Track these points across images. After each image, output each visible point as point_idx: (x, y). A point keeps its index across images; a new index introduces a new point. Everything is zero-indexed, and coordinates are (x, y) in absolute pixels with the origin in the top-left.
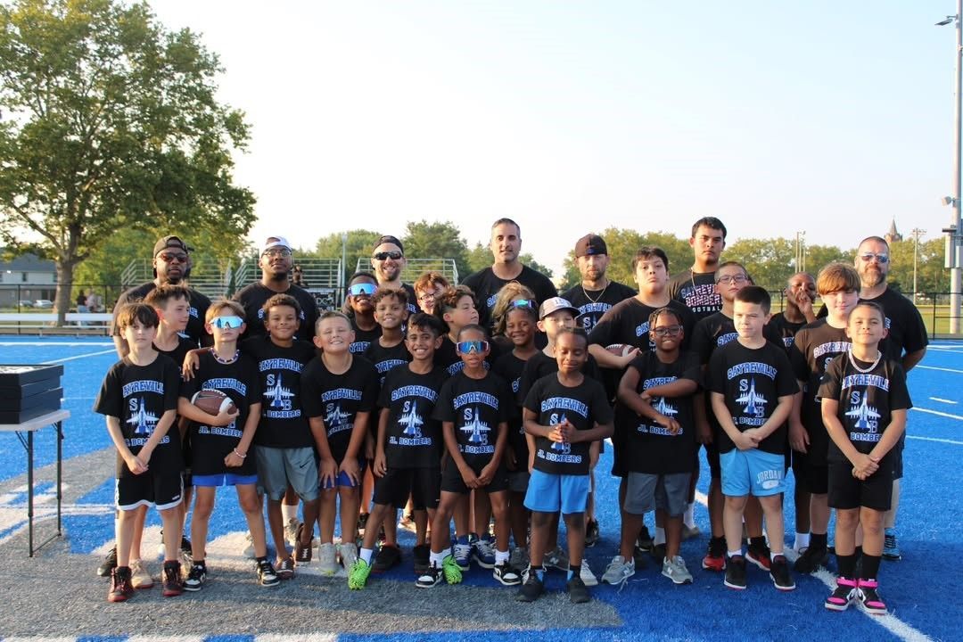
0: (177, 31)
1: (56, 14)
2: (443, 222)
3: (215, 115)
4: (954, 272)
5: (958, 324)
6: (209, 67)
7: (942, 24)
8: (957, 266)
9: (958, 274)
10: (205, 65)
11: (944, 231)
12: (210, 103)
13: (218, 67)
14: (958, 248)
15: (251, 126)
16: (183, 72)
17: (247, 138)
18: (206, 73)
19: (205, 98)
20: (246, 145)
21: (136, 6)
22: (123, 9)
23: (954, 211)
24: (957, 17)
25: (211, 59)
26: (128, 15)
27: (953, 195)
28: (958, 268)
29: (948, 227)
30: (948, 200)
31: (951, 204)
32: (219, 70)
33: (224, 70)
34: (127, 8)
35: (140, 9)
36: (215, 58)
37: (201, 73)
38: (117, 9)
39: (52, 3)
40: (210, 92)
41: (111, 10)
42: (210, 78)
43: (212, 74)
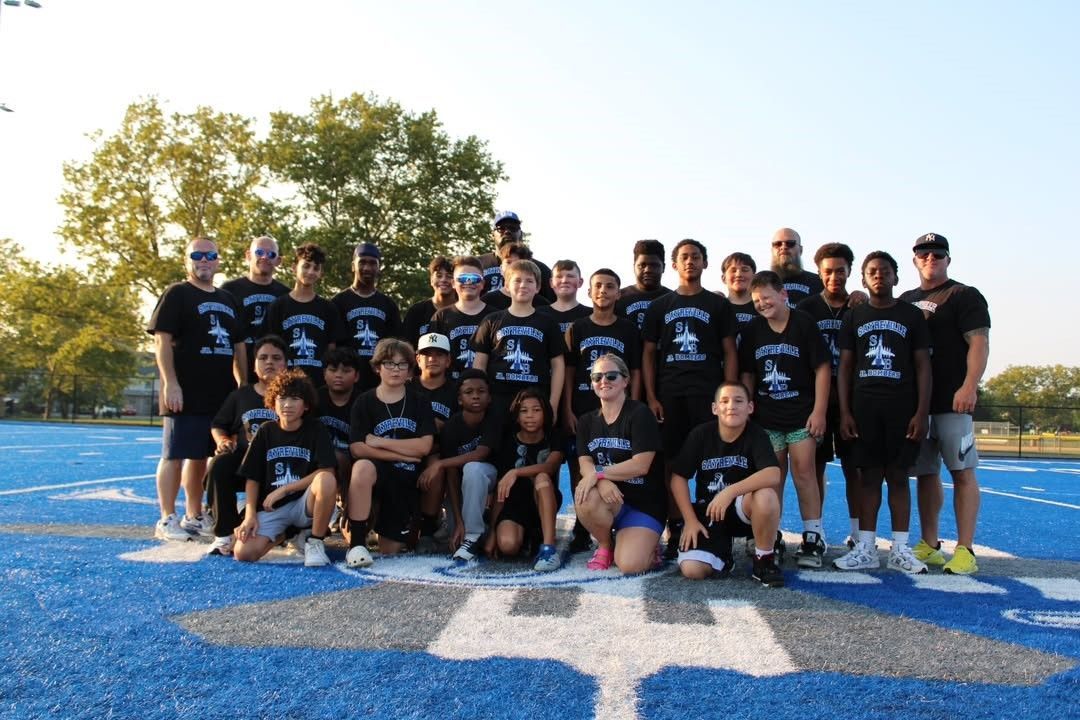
0: (464, 140)
1: (348, 123)
6: (492, 174)
10: (487, 172)
12: (490, 211)
13: (501, 175)
15: (530, 234)
16: (465, 180)
18: (489, 181)
19: (486, 205)
21: (425, 115)
22: (412, 118)
25: (495, 167)
26: (418, 123)
32: (503, 178)
33: (508, 178)
34: (416, 118)
35: (428, 121)
36: (500, 166)
37: (484, 179)
38: (406, 119)
39: (344, 113)
40: (490, 200)
41: (400, 119)
42: (492, 185)
43: (494, 182)
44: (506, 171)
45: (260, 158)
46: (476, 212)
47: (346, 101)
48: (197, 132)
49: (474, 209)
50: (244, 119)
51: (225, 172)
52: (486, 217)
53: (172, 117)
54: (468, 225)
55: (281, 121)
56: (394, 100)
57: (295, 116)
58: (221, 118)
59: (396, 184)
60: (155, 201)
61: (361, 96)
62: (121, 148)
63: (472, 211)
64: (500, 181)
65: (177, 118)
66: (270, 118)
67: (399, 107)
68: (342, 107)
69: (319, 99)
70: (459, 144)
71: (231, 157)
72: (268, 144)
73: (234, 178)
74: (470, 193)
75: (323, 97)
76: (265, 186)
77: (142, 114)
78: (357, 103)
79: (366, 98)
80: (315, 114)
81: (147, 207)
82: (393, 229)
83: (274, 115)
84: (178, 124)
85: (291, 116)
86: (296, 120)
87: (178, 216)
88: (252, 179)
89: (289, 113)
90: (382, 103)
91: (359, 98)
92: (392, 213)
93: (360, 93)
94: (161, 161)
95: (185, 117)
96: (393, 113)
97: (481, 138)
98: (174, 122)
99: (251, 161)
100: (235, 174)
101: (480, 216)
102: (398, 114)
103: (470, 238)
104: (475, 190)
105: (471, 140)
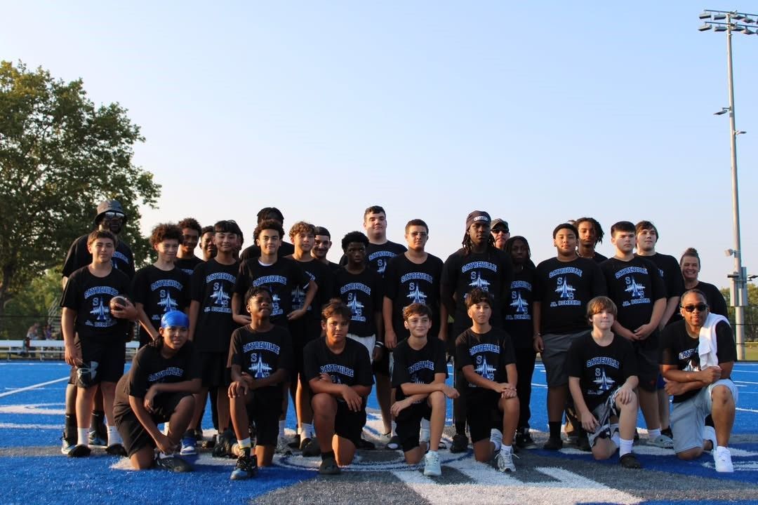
0: (107, 106)
3: (128, 175)
4: (737, 309)
5: (743, 352)
6: (131, 136)
7: (719, 114)
8: (741, 304)
9: (741, 311)
10: (126, 134)
11: (729, 277)
12: (127, 167)
13: (138, 137)
14: (740, 290)
16: (106, 140)
17: (155, 196)
18: (127, 141)
19: (124, 161)
20: (155, 202)
21: (72, 83)
22: (61, 85)
23: (735, 261)
24: (730, 109)
25: (132, 130)
26: (67, 90)
27: (734, 248)
28: (741, 307)
29: (732, 273)
30: (731, 252)
31: (733, 255)
32: (140, 139)
33: (144, 139)
34: (65, 86)
35: (76, 86)
36: (137, 129)
37: (123, 140)
38: (54, 86)
40: (128, 157)
41: (49, 86)
42: (130, 146)
43: (132, 143)
44: (142, 133)
46: (114, 167)
49: (113, 164)
52: (123, 171)
54: (109, 178)
56: (44, 69)
59: (44, 142)
61: (10, 64)
63: (111, 166)
64: (137, 143)
67: (48, 75)
70: (103, 109)
74: (110, 151)
78: (6, 70)
79: (15, 65)
90: (32, 69)
92: (42, 167)
93: (7, 61)
96: (42, 79)
97: (122, 106)
101: (117, 170)
102: (48, 81)
103: (112, 190)
104: (116, 149)
105: (113, 106)
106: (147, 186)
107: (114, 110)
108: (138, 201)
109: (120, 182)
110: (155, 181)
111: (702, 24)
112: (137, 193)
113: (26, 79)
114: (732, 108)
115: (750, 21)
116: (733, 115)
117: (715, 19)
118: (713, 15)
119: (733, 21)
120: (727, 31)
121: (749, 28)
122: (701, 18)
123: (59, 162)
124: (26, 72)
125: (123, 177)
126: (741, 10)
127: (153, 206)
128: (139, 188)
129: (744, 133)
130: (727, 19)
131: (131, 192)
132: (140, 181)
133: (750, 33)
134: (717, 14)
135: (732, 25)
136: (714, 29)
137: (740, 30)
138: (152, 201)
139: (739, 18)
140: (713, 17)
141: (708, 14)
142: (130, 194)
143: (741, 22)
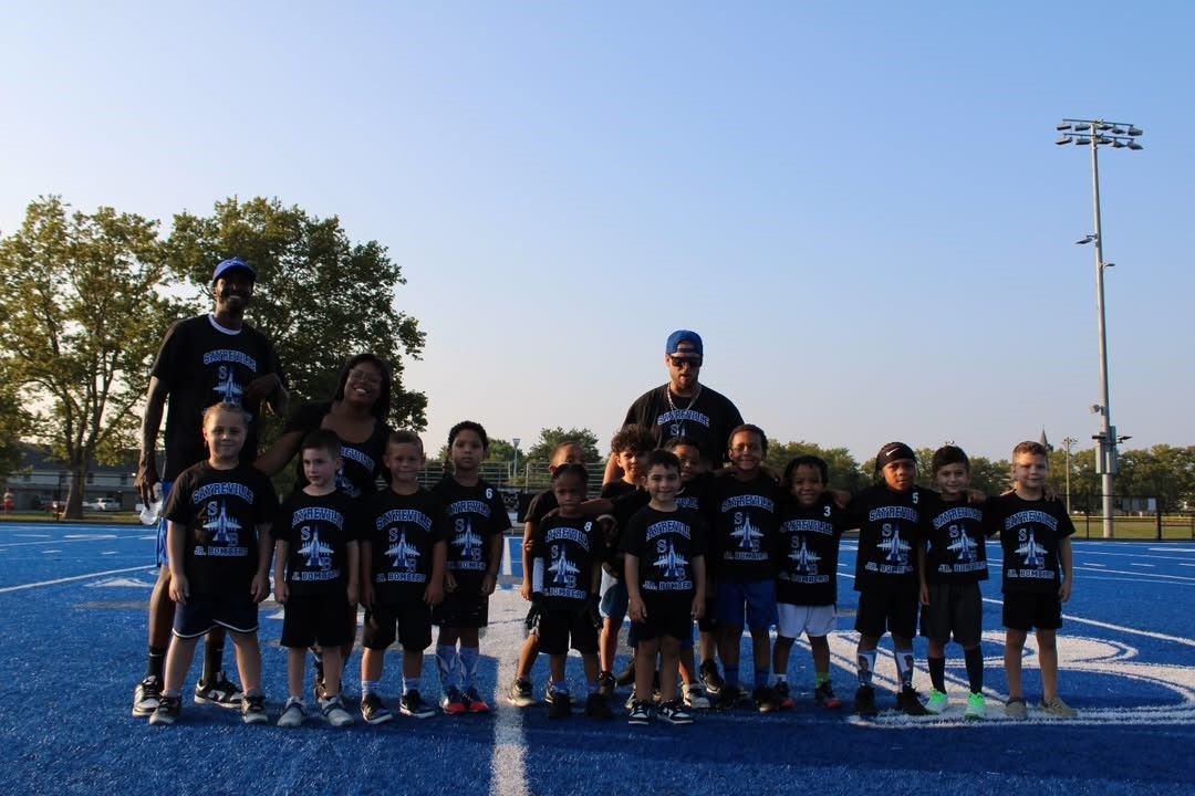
0: (365, 244)
1: (251, 227)
2: (580, 430)
3: (389, 322)
4: (1105, 477)
5: (1111, 528)
6: (391, 277)
7: (1083, 243)
8: (1108, 471)
9: (1109, 479)
10: (385, 275)
11: (1094, 438)
12: (388, 311)
13: (398, 278)
14: (1107, 454)
16: (364, 282)
17: (419, 345)
18: (386, 283)
19: (383, 305)
20: (419, 352)
21: (327, 221)
22: (315, 224)
23: (1102, 419)
24: (1096, 237)
25: (392, 270)
26: (321, 228)
27: (1101, 403)
28: (1109, 474)
29: (1098, 434)
30: (1097, 408)
31: (1100, 412)
32: (400, 281)
33: (405, 280)
34: (319, 224)
35: (331, 225)
36: (397, 269)
37: (382, 283)
38: (308, 224)
39: (247, 218)
40: (388, 301)
41: (303, 224)
42: (390, 288)
43: (391, 284)
44: (403, 274)
45: (163, 256)
46: (374, 312)
47: (249, 205)
48: (99, 232)
49: (371, 309)
50: (148, 220)
51: (127, 272)
52: (383, 317)
53: (74, 216)
54: (367, 325)
55: (184, 223)
56: (300, 208)
57: (199, 218)
58: (125, 218)
59: (297, 285)
60: (56, 299)
61: (265, 201)
62: (21, 247)
63: (370, 311)
64: (397, 286)
65: (79, 217)
66: (173, 221)
67: (303, 213)
68: (245, 211)
69: (224, 202)
70: (359, 248)
71: (133, 258)
72: (170, 245)
73: (135, 277)
74: (368, 294)
75: (229, 200)
76: (164, 284)
77: (41, 214)
78: (259, 207)
79: (268, 203)
80: (219, 217)
81: (47, 304)
82: (294, 329)
83: (178, 218)
84: (79, 224)
85: (195, 218)
86: (200, 223)
87: (80, 313)
88: (153, 277)
89: (193, 216)
90: (287, 206)
91: (263, 202)
92: (293, 314)
93: (262, 198)
94: (63, 260)
95: (88, 218)
96: (296, 218)
97: (381, 244)
98: (75, 222)
99: (151, 261)
100: (137, 273)
101: (377, 316)
102: (302, 220)
103: (369, 338)
104: (374, 292)
105: (372, 245)
106: (411, 334)
107: (372, 249)
108: (400, 350)
109: (380, 328)
110: (419, 329)
111: (1060, 136)
112: (399, 343)
113: (278, 218)
114: (1099, 236)
115: (1120, 132)
116: (1099, 245)
117: (1077, 129)
118: (1074, 125)
119: (1099, 132)
120: (1092, 144)
121: (1118, 140)
122: (1059, 129)
123: (312, 308)
124: (280, 210)
125: (384, 324)
126: (1110, 119)
127: (416, 357)
128: (401, 336)
129: (1112, 265)
130: (1091, 131)
131: (391, 341)
132: (402, 329)
133: (1120, 146)
134: (1078, 124)
135: (1098, 137)
136: (1075, 141)
137: (1107, 143)
138: (416, 351)
139: (1106, 128)
140: (1073, 128)
141: (1067, 124)
142: (390, 344)
143: (1108, 133)
